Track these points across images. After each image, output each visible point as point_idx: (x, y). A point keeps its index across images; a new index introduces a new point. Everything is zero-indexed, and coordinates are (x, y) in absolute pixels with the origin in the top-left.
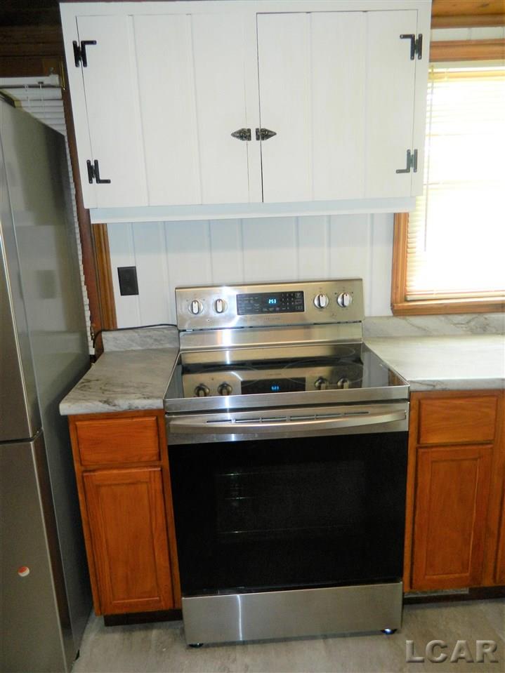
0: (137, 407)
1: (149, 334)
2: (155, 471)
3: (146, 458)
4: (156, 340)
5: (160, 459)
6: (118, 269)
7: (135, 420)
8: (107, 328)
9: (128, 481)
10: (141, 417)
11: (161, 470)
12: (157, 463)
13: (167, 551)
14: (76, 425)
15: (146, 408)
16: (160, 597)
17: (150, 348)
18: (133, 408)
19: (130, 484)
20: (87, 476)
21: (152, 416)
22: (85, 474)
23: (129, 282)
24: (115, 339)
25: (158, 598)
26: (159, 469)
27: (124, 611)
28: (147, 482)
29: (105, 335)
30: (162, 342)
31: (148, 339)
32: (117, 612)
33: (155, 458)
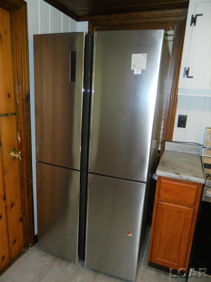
0: (191, 180)
1: (186, 146)
2: (191, 210)
3: (188, 203)
4: (189, 149)
5: (194, 205)
6: (179, 115)
7: (187, 185)
8: (167, 140)
9: (177, 210)
10: (190, 184)
11: (194, 210)
12: (192, 207)
13: (187, 246)
14: (161, 181)
15: (195, 181)
16: (178, 264)
17: (186, 152)
18: (189, 180)
19: (178, 212)
20: (160, 203)
21: (196, 185)
22: (159, 202)
23: (182, 122)
24: (171, 145)
25: (177, 264)
26: (193, 209)
27: (160, 264)
28: (185, 213)
29: (166, 143)
30: (192, 151)
31: (186, 148)
32: (158, 263)
33: (192, 204)
